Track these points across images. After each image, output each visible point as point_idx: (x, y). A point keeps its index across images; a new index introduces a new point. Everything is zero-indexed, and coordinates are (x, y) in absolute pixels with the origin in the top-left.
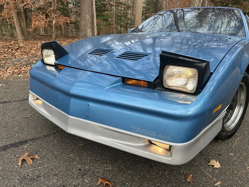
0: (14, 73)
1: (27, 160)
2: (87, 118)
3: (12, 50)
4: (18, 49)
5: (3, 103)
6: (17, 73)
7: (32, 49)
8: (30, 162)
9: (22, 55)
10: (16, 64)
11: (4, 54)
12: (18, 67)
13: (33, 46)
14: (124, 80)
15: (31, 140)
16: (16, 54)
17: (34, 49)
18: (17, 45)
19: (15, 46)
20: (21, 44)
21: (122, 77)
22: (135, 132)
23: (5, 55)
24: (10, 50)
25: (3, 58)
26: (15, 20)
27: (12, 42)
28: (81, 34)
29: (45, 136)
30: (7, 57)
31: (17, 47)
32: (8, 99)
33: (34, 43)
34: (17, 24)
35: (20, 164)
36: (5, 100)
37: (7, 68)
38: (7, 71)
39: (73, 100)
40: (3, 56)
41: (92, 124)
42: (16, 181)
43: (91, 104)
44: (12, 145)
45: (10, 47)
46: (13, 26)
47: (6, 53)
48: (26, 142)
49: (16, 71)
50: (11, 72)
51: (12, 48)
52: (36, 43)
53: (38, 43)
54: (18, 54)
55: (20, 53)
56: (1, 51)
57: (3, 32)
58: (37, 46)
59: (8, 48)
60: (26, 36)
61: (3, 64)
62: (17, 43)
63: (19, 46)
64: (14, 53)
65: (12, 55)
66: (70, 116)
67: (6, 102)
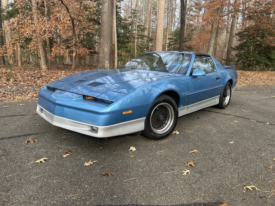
0: (33, 96)
1: (30, 141)
2: (63, 116)
3: (35, 78)
4: (40, 77)
5: (21, 115)
6: (36, 97)
7: (52, 77)
8: (32, 142)
9: (43, 83)
10: (36, 90)
11: (28, 81)
12: (37, 93)
13: (54, 75)
14: (84, 97)
15: (35, 134)
16: (38, 81)
17: (54, 77)
18: (39, 74)
19: (37, 75)
20: (43, 73)
21: (83, 95)
22: (83, 122)
23: (29, 83)
24: (33, 78)
25: (27, 84)
26: (41, 51)
27: (36, 72)
28: (100, 65)
29: (44, 133)
30: (30, 84)
31: (40, 76)
32: (25, 113)
33: (55, 72)
34: (42, 55)
35: (26, 142)
36: (24, 114)
37: (28, 93)
38: (27, 95)
39: (57, 107)
40: (26, 83)
41: (66, 119)
42: (23, 149)
43: (65, 109)
44: (23, 135)
45: (33, 75)
46: (39, 57)
47: (30, 80)
48: (32, 134)
49: (34, 95)
50: (31, 96)
51: (35, 76)
52: (56, 72)
53: (58, 72)
54: (39, 81)
55: (42, 81)
56: (25, 79)
57: (30, 60)
58: (57, 75)
59: (32, 76)
60: (50, 65)
61: (25, 90)
62: (40, 72)
63: (41, 75)
64: (36, 81)
65: (34, 83)
66: (54, 116)
67: (23, 115)
